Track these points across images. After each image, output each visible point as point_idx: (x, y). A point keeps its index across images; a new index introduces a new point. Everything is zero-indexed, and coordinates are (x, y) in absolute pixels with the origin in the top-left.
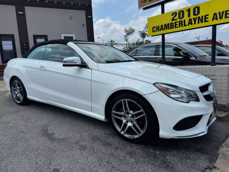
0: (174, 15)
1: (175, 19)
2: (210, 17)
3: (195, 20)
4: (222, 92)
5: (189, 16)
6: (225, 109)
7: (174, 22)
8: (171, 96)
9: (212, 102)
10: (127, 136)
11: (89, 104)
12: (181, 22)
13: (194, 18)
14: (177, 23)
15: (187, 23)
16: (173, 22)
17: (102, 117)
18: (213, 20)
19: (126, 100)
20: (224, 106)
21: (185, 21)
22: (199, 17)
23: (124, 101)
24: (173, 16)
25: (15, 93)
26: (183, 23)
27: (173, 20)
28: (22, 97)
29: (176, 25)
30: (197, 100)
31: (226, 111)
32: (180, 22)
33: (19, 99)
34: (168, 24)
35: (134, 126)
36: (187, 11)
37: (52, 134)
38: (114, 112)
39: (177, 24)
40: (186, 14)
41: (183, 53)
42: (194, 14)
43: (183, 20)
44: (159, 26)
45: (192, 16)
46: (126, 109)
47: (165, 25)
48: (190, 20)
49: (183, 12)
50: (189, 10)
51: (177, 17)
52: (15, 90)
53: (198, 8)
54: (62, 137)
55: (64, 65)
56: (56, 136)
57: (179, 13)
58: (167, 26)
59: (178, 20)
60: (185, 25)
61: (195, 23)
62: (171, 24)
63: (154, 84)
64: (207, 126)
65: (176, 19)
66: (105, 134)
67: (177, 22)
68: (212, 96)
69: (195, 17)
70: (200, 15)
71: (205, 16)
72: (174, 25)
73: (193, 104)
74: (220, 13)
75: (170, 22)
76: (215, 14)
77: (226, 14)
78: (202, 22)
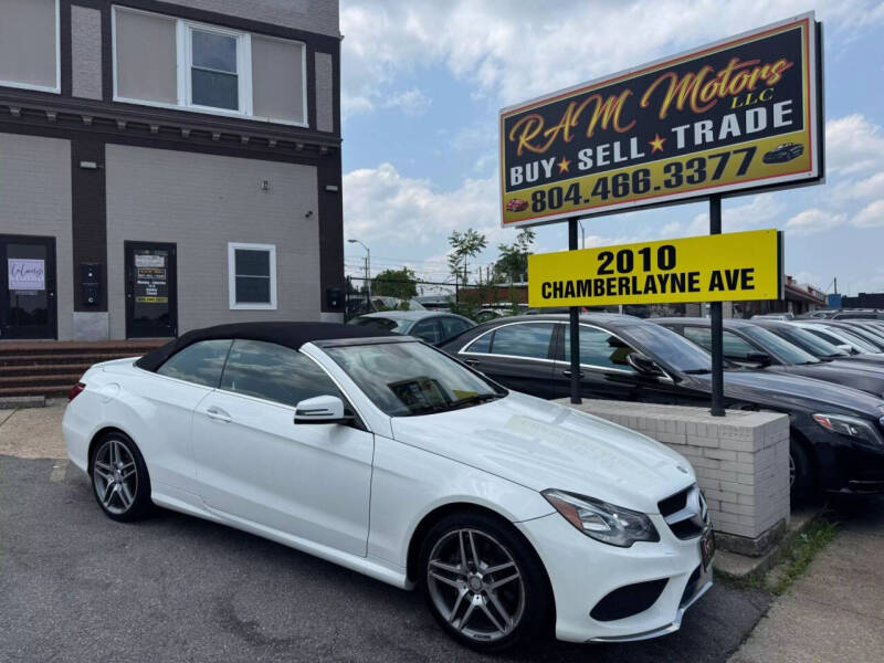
0: (606, 258)
1: (607, 269)
2: (704, 281)
3: (663, 283)
4: (743, 500)
5: (647, 267)
6: (753, 552)
7: (604, 277)
8: (586, 526)
9: (696, 540)
10: (469, 633)
11: (359, 534)
12: (624, 282)
13: (660, 277)
14: (613, 283)
15: (641, 286)
16: (601, 277)
17: (397, 576)
18: (711, 289)
19: (470, 532)
20: (747, 541)
21: (635, 278)
22: (674, 276)
23: (465, 534)
24: (603, 261)
25: (105, 482)
26: (631, 285)
27: (601, 271)
28: (132, 493)
29: (610, 286)
30: (654, 537)
31: (755, 557)
32: (621, 279)
33: (117, 501)
34: (589, 282)
35: (490, 605)
36: (640, 252)
37: (252, 624)
38: (434, 562)
39: (614, 286)
40: (638, 260)
41: (637, 360)
42: (661, 265)
43: (630, 275)
44: (561, 283)
45: (655, 270)
46: (469, 556)
47: (579, 282)
48: (650, 278)
49: (630, 254)
50: (646, 252)
51: (613, 266)
52: (106, 472)
53: (672, 250)
54: (281, 632)
55: (297, 422)
56: (264, 629)
57: (620, 255)
58: (584, 287)
59: (617, 275)
60: (635, 292)
61: (663, 291)
62: (596, 281)
63: (541, 493)
64: (680, 607)
65: (611, 272)
66: (406, 626)
67: (614, 279)
69: (663, 273)
70: (677, 270)
71: (691, 275)
72: (605, 286)
73: (642, 550)
74: (728, 273)
75: (593, 276)
76: (716, 274)
77: (745, 279)
78: (682, 290)
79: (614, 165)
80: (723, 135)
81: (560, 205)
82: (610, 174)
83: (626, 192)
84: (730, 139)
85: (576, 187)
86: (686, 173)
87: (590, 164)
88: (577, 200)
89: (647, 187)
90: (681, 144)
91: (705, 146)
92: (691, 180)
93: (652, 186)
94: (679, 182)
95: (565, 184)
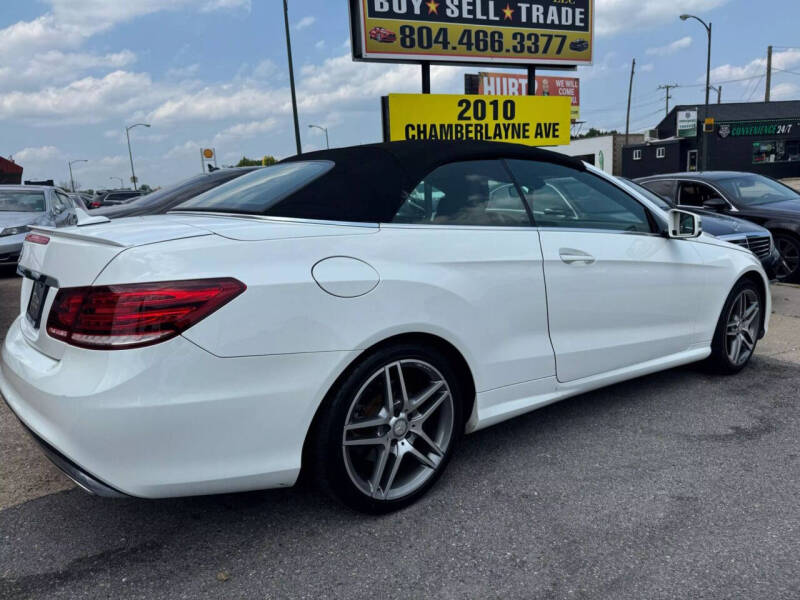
0: (464, 105)
1: (466, 115)
2: (532, 131)
3: (506, 131)
5: (496, 117)
7: (464, 123)
12: (479, 128)
13: (504, 125)
14: (470, 128)
15: (491, 133)
16: (461, 122)
18: (536, 137)
21: (487, 126)
22: (514, 125)
24: (462, 109)
26: (484, 131)
27: (461, 117)
32: (476, 125)
34: (450, 126)
36: (491, 103)
39: (471, 132)
40: (490, 109)
42: (505, 116)
43: (483, 122)
44: (425, 126)
45: (501, 120)
47: (442, 126)
48: (498, 126)
50: (495, 104)
51: (470, 113)
53: (513, 104)
57: (476, 104)
58: (446, 131)
59: (474, 121)
60: (487, 137)
61: (506, 135)
62: (457, 126)
65: (469, 118)
67: (471, 125)
69: (507, 122)
70: (515, 121)
71: (525, 125)
72: (464, 131)
74: (545, 125)
75: (455, 121)
76: (539, 125)
77: (555, 130)
78: (519, 137)
79: (475, 21)
80: (549, 22)
81: (429, 46)
82: (474, 28)
83: (485, 49)
84: (552, 26)
85: (444, 31)
86: (527, 43)
87: (456, 14)
88: (445, 44)
89: (501, 49)
90: (524, 19)
91: (538, 25)
92: (529, 49)
93: (505, 48)
94: (522, 51)
95: (435, 26)
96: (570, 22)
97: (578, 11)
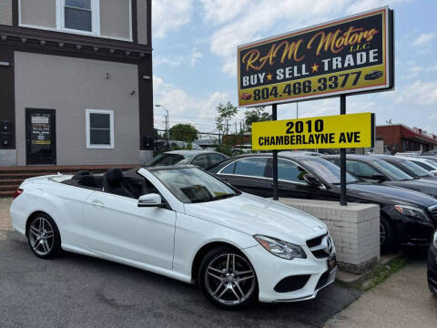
0: (290, 125)
1: (291, 130)
2: (337, 138)
3: (317, 138)
4: (352, 246)
5: (310, 130)
6: (357, 272)
7: (289, 135)
8: (273, 250)
9: (325, 259)
10: (223, 301)
11: (169, 258)
12: (299, 138)
13: (316, 135)
14: (293, 138)
15: (307, 140)
17: (186, 277)
18: (340, 142)
20: (355, 267)
21: (304, 136)
22: (323, 135)
24: (288, 127)
25: (35, 238)
26: (302, 139)
27: (288, 132)
29: (292, 140)
31: (358, 274)
32: (297, 136)
33: (41, 248)
34: (282, 137)
36: (306, 123)
39: (294, 140)
40: (306, 127)
41: (309, 178)
42: (317, 130)
43: (301, 134)
44: (268, 138)
45: (314, 132)
47: (277, 137)
48: (311, 136)
49: (302, 123)
50: (309, 123)
51: (293, 129)
53: (322, 122)
57: (297, 123)
58: (279, 140)
59: (295, 134)
60: (304, 143)
61: (317, 142)
62: (285, 137)
63: (254, 236)
64: (316, 289)
65: (293, 132)
67: (294, 136)
68: (327, 251)
69: (317, 133)
70: (324, 132)
71: (331, 135)
72: (290, 140)
73: (297, 261)
74: (348, 134)
75: (284, 134)
76: (342, 134)
77: (356, 137)
78: (326, 142)
79: (294, 78)
80: (346, 65)
81: (268, 97)
82: (292, 82)
83: (299, 92)
84: (349, 67)
85: (275, 88)
86: (328, 83)
87: (282, 77)
88: (276, 95)
89: (310, 90)
90: (326, 69)
91: (338, 70)
92: (330, 86)
93: (312, 89)
94: (325, 88)
95: (270, 87)
96: (364, 61)
97: (371, 52)
